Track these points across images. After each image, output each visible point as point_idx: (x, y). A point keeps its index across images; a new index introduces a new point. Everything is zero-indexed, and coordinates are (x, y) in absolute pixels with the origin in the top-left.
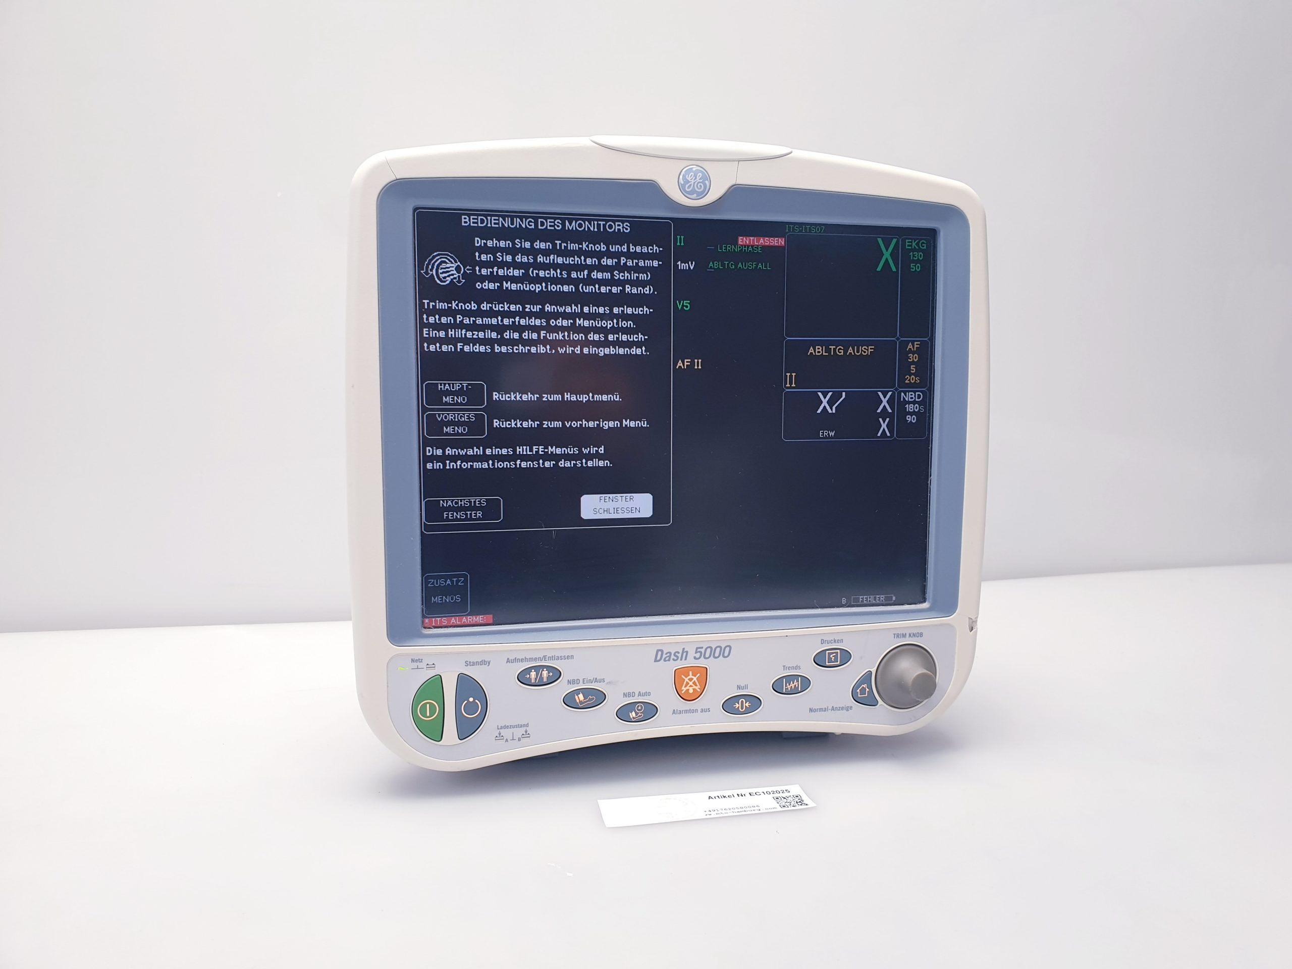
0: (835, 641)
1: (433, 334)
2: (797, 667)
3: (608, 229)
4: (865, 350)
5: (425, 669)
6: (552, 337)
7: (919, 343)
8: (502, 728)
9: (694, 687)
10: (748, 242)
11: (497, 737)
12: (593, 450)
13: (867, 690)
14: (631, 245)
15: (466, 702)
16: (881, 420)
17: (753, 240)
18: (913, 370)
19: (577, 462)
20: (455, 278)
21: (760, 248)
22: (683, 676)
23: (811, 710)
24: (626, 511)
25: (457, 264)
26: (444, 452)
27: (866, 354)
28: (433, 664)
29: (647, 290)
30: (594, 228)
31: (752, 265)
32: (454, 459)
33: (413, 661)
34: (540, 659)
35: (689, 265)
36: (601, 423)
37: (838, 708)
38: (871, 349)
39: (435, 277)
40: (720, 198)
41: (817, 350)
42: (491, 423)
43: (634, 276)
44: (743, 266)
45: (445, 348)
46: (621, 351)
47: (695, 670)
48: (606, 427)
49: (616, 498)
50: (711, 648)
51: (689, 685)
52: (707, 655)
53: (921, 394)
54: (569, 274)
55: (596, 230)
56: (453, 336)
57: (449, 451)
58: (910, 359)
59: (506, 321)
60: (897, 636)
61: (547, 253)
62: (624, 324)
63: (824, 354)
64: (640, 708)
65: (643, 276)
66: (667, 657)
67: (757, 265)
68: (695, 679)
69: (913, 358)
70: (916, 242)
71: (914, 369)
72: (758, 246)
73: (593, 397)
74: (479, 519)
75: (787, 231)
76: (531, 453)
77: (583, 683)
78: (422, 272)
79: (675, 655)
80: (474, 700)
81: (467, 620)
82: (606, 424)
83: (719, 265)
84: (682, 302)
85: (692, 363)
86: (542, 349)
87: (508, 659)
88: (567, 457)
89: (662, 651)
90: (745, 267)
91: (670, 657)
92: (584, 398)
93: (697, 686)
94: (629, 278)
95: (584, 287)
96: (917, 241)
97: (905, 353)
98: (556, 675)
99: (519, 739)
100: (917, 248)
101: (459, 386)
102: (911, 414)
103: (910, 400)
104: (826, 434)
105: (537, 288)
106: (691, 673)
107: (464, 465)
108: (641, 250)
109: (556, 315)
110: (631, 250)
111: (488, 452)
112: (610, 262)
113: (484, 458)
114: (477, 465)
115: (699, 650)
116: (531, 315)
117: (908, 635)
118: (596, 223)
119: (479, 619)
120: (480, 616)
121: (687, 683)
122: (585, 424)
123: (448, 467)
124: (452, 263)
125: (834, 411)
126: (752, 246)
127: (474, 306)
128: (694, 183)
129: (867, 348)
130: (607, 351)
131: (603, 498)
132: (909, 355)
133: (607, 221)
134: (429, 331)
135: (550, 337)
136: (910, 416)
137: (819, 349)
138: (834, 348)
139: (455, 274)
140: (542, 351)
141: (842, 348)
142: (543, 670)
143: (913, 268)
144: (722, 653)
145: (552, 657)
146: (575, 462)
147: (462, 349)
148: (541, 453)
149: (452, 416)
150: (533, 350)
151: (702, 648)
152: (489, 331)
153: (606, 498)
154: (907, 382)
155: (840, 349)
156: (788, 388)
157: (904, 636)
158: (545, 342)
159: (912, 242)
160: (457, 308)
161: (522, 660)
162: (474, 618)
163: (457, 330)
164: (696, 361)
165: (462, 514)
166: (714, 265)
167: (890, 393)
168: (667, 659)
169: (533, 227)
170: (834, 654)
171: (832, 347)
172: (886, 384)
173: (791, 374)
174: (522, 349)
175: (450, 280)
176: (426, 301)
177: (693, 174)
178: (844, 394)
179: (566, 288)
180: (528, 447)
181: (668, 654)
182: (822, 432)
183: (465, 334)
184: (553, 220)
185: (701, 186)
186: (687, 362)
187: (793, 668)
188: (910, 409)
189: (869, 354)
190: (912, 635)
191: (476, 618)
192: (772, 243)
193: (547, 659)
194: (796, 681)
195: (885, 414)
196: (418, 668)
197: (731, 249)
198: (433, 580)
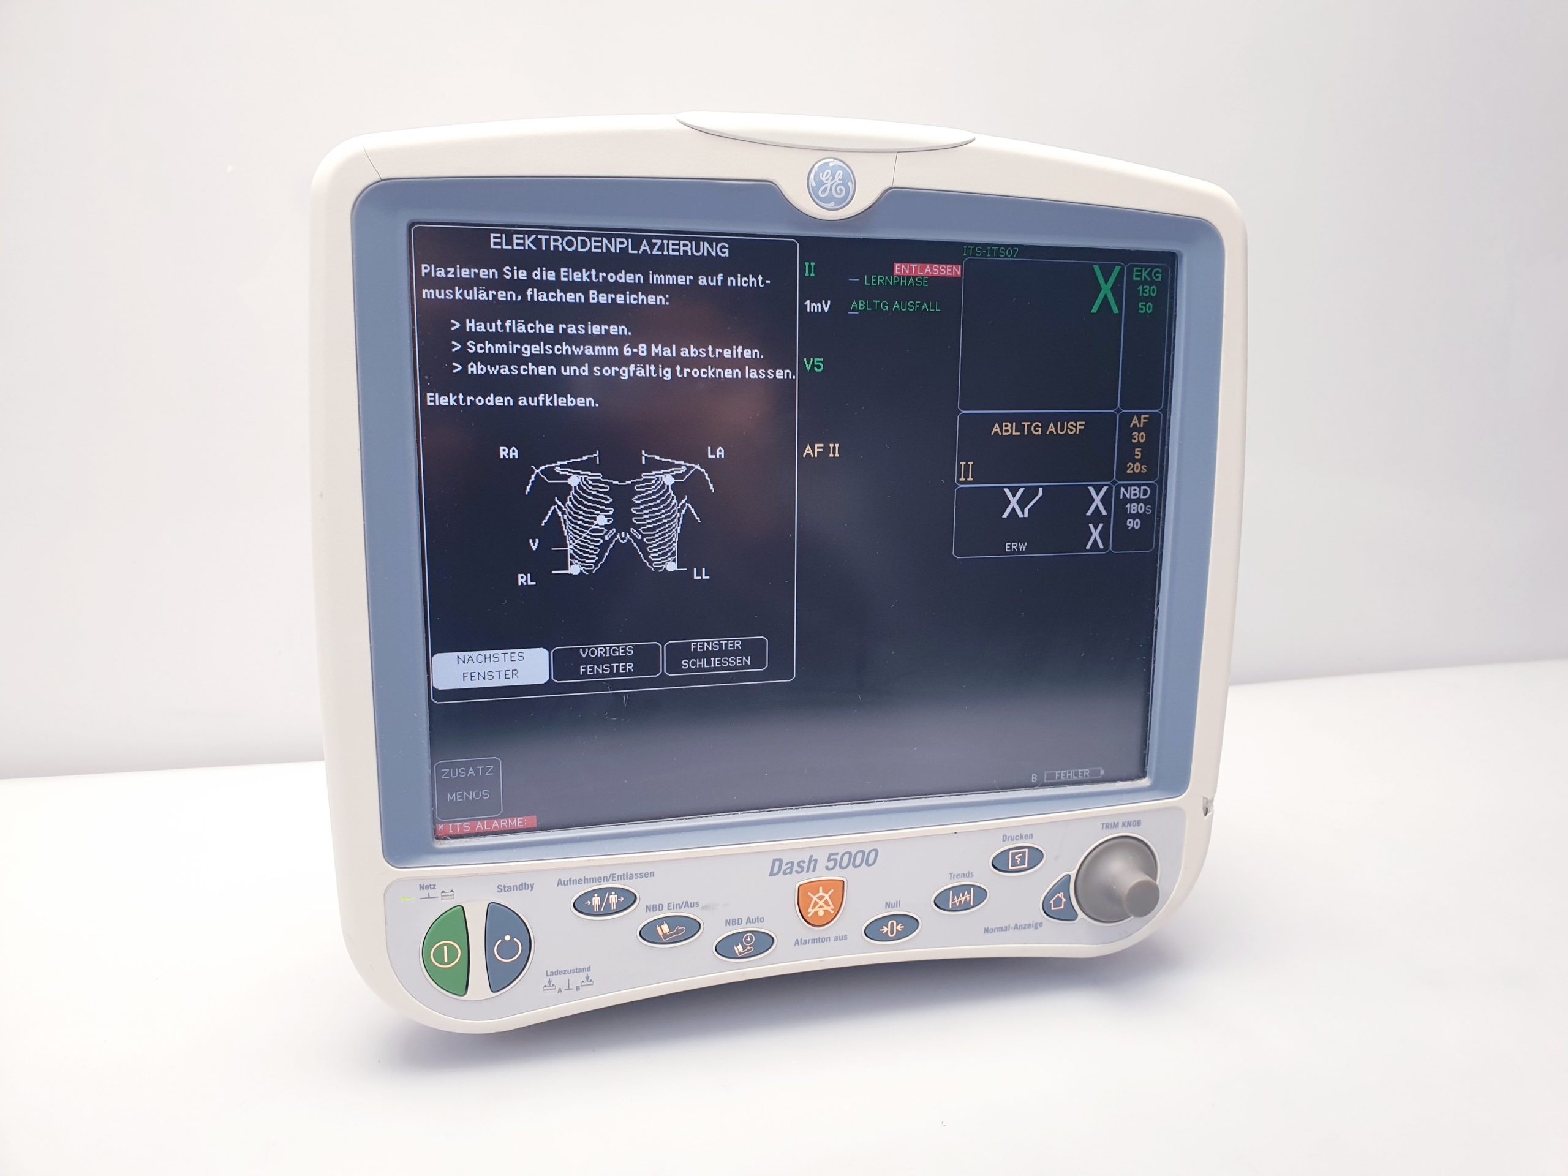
2: (969, 875)
4: (1072, 427)
5: (440, 897)
7: (1147, 416)
8: (552, 974)
9: (826, 908)
10: (908, 272)
11: (545, 986)
13: (1064, 900)
15: (500, 941)
16: (1091, 526)
17: (916, 268)
18: (1138, 455)
21: (926, 279)
22: (810, 894)
23: (986, 930)
27: (1072, 433)
28: (452, 891)
31: (913, 306)
33: (422, 887)
34: (606, 879)
35: (822, 306)
37: (1023, 926)
38: (1080, 425)
40: (869, 208)
41: (1004, 428)
44: (900, 307)
47: (827, 884)
50: (850, 853)
51: (818, 906)
52: (844, 864)
53: (1148, 489)
58: (1135, 439)
60: (1106, 827)
63: (1014, 433)
64: (749, 939)
66: (788, 868)
67: (921, 305)
68: (827, 897)
69: (1139, 437)
70: (1147, 272)
71: (1140, 454)
72: (922, 277)
75: (965, 254)
77: (668, 909)
79: (798, 865)
80: (512, 938)
81: (499, 825)
83: (865, 305)
84: (812, 359)
85: (826, 449)
87: (560, 880)
89: (781, 861)
90: (904, 308)
91: (792, 868)
93: (829, 905)
96: (1149, 269)
97: (1127, 431)
98: (629, 899)
99: (578, 988)
100: (1149, 279)
102: (1134, 517)
103: (1133, 497)
106: (821, 889)
115: (832, 857)
117: (1121, 825)
119: (517, 822)
120: (519, 819)
121: (816, 903)
125: (1026, 515)
126: (915, 277)
128: (832, 185)
129: (1075, 424)
132: (1133, 434)
136: (1131, 520)
137: (1006, 426)
138: (1028, 425)
141: (1040, 425)
142: (611, 894)
143: (1142, 309)
144: (865, 861)
145: (624, 875)
151: (837, 854)
154: (1129, 471)
155: (1037, 426)
156: (962, 483)
157: (1116, 825)
159: (1141, 271)
161: (580, 881)
162: (510, 821)
164: (831, 445)
166: (858, 306)
167: (1105, 489)
168: (788, 871)
170: (1021, 855)
171: (1026, 424)
172: (1101, 474)
173: (967, 463)
177: (829, 171)
178: (1041, 490)
181: (790, 865)
182: (1008, 545)
185: (841, 190)
186: (818, 447)
187: (964, 875)
188: (1132, 510)
189: (1078, 433)
190: (1126, 824)
191: (512, 821)
192: (943, 272)
193: (616, 878)
194: (966, 893)
195: (1097, 517)
196: (429, 897)
197: (884, 281)
198: (448, 770)
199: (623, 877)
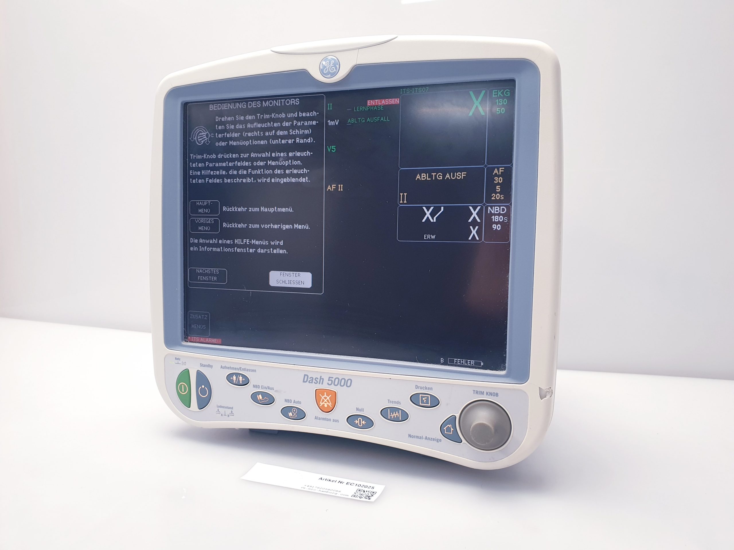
0: (426, 388)
1: (195, 173)
2: (398, 403)
3: (287, 104)
4: (459, 175)
5: (181, 364)
6: (254, 172)
7: (504, 168)
8: (219, 407)
9: (328, 403)
10: (374, 104)
11: (217, 411)
12: (277, 243)
13: (452, 429)
14: (300, 112)
15: (201, 387)
16: (471, 227)
17: (378, 102)
18: (498, 190)
19: (268, 250)
20: (206, 141)
21: (382, 106)
22: (321, 395)
23: (410, 436)
24: (295, 283)
25: (207, 133)
26: (199, 241)
27: (459, 178)
28: (185, 362)
29: (309, 141)
30: (279, 104)
31: (376, 119)
32: (203, 245)
33: (176, 359)
34: (238, 369)
35: (335, 122)
36: (282, 225)
37: (430, 439)
38: (464, 174)
39: (196, 141)
40: (348, 75)
41: (422, 176)
42: (222, 225)
43: (301, 132)
44: (370, 120)
45: (200, 181)
46: (293, 180)
47: (329, 392)
48: (284, 229)
49: (290, 274)
50: (339, 379)
51: (324, 402)
52: (336, 383)
53: (505, 208)
54: (264, 134)
55: (280, 105)
56: (204, 174)
57: (201, 241)
58: (496, 181)
59: (230, 164)
60: (476, 392)
61: (252, 122)
62: (295, 163)
63: (428, 179)
64: (295, 411)
65: (307, 132)
67: (380, 118)
68: (328, 398)
69: (499, 180)
70: (501, 92)
71: (499, 189)
72: (381, 105)
73: (277, 210)
74: (215, 281)
75: (401, 93)
76: (242, 243)
77: (262, 388)
78: (190, 138)
79: (315, 380)
80: (205, 387)
81: (208, 341)
82: (284, 226)
83: (354, 121)
84: (331, 146)
85: (337, 187)
86: (249, 180)
87: (221, 366)
88: (262, 247)
89: (307, 376)
90: (372, 120)
91: (312, 380)
92: (272, 210)
93: (329, 403)
94: (298, 133)
95: (273, 141)
96: (502, 90)
97: (491, 178)
98: (247, 381)
99: (228, 416)
100: (502, 96)
101: (206, 203)
102: (497, 223)
103: (495, 212)
104: (429, 237)
105: (247, 143)
106: (325, 393)
107: (208, 249)
108: (306, 115)
109: (257, 159)
110: (300, 116)
111: (220, 242)
112: (287, 124)
113: (217, 245)
114: (214, 249)
115: (330, 379)
116: (243, 160)
117: (485, 393)
118: (280, 100)
119: (214, 340)
120: (215, 339)
121: (323, 401)
122: (272, 226)
123: (200, 250)
124: (205, 132)
125: (435, 221)
126: (377, 106)
127: (214, 156)
128: (329, 67)
129: (461, 174)
130: (285, 180)
131: (282, 274)
132: (495, 178)
133: (286, 99)
134: (193, 172)
135: (253, 172)
136: (495, 225)
137: (424, 175)
138: (435, 175)
139: (206, 138)
140: (249, 182)
141: (441, 174)
142: (240, 376)
143: (499, 112)
144: (346, 384)
146: (266, 250)
147: (208, 181)
148: (248, 243)
149: (203, 220)
150: (244, 181)
151: (333, 378)
152: (222, 170)
153: (284, 274)
154: (493, 198)
155: (440, 175)
156: (401, 204)
157: (482, 393)
158: (250, 176)
159: (498, 92)
160: (206, 158)
161: (229, 368)
163: (206, 170)
164: (339, 185)
165: (207, 278)
166: (351, 121)
167: (479, 208)
168: (311, 381)
169: (245, 107)
170: (426, 398)
171: (434, 174)
172: (476, 200)
173: (403, 194)
174: (238, 181)
175: (203, 142)
176: (191, 155)
177: (328, 61)
178: (442, 208)
179: (262, 142)
180: (241, 240)
181: (311, 379)
182: (425, 236)
183: (210, 173)
184: (256, 102)
185: (333, 69)
186: (334, 186)
187: (395, 402)
188: (495, 219)
189: (462, 178)
190: (489, 394)
191: (213, 340)
192: (391, 102)
193: (242, 370)
194: (397, 412)
195: (474, 223)
196: (178, 363)
197: (363, 109)
198: (192, 315)
199: (244, 369)
